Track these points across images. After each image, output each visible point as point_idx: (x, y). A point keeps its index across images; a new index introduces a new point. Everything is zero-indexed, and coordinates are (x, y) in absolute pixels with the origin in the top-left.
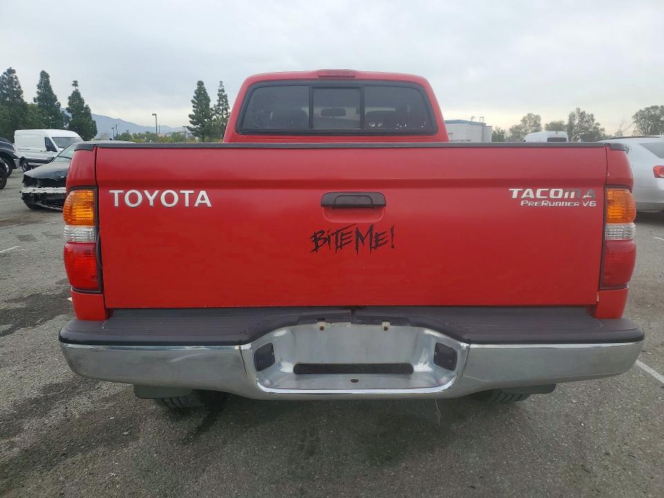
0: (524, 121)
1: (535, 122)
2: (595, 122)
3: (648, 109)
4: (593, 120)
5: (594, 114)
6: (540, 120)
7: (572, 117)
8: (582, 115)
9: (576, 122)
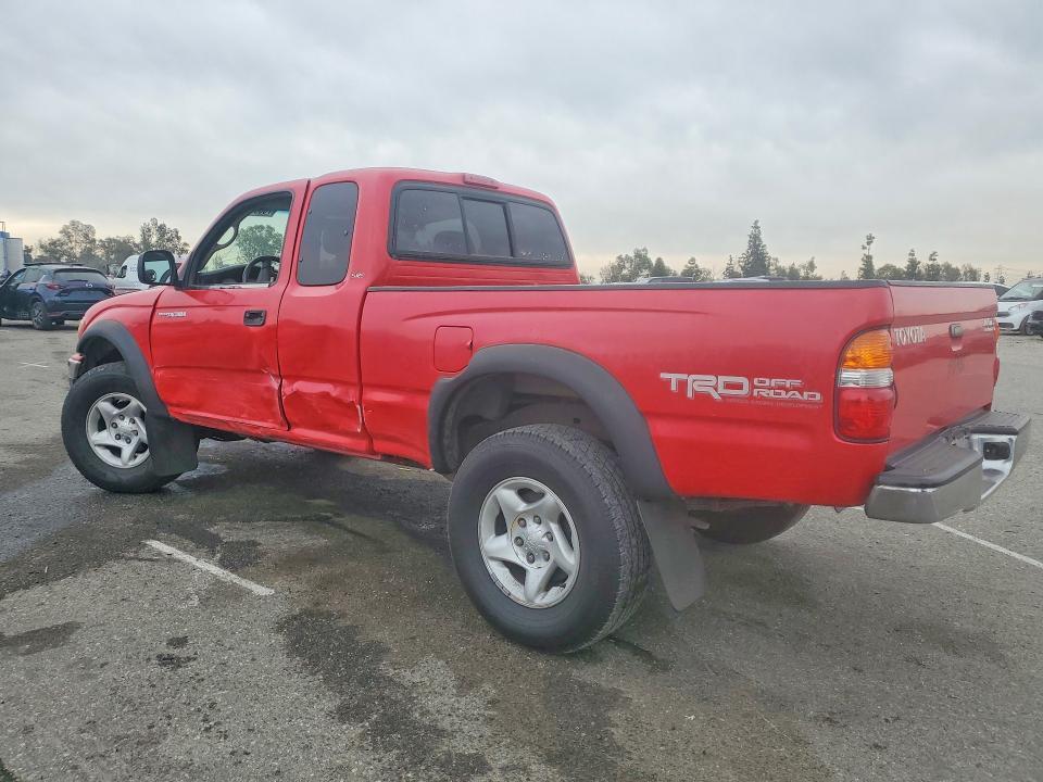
0: (64, 232)
1: (86, 236)
2: (182, 241)
3: (251, 229)
4: (179, 238)
5: (179, 229)
6: (94, 233)
7: (146, 232)
8: (162, 229)
9: (154, 239)
